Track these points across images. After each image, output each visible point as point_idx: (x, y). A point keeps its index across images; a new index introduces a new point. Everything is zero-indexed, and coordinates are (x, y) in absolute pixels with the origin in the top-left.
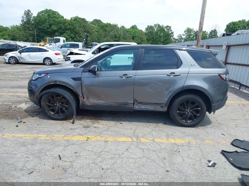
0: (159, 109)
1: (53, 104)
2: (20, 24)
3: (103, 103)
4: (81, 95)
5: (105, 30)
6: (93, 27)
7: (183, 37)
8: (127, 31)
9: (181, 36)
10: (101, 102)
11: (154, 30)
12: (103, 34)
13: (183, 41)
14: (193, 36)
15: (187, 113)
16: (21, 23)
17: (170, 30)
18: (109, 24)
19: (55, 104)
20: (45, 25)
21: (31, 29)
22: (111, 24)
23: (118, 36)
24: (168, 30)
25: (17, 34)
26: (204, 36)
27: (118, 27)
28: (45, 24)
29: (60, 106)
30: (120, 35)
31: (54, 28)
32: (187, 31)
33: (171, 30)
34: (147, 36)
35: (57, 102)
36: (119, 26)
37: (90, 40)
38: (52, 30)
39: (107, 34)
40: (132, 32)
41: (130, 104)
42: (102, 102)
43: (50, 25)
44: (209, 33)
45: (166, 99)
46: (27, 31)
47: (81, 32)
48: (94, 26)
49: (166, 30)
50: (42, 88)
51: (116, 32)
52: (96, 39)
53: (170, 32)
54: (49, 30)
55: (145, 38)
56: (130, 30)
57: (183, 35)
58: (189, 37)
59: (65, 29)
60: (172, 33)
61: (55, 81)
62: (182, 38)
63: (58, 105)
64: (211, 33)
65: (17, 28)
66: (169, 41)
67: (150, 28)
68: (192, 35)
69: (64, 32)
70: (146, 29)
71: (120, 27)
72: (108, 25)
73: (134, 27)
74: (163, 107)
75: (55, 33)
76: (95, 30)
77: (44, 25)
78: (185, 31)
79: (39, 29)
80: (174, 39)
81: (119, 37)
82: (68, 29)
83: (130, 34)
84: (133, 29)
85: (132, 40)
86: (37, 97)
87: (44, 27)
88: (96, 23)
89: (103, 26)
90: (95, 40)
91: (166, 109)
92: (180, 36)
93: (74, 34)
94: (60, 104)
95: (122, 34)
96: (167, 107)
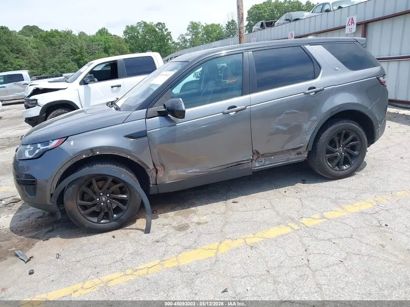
0: (294, 158)
1: (92, 199)
3: (198, 172)
4: (151, 167)
5: (52, 44)
6: (26, 41)
7: (188, 37)
8: (92, 40)
9: (184, 38)
10: (192, 171)
11: (138, 33)
12: (48, 52)
13: (188, 44)
14: (202, 34)
15: (339, 154)
17: (164, 30)
18: (56, 31)
19: (98, 199)
22: (59, 30)
23: (78, 51)
24: (162, 30)
26: (219, 32)
27: (73, 35)
29: (108, 201)
30: (81, 48)
32: (191, 28)
33: (167, 30)
34: (130, 44)
35: (101, 194)
36: (76, 33)
37: (26, 66)
39: (57, 49)
40: (101, 41)
41: (246, 162)
42: (194, 170)
44: (224, 26)
45: (308, 138)
48: (27, 38)
49: (157, 29)
50: (62, 171)
51: (73, 45)
53: (165, 33)
55: (126, 47)
56: (96, 38)
57: (187, 35)
58: (196, 37)
60: (169, 34)
61: (92, 150)
62: (185, 41)
63: (104, 199)
64: (228, 26)
66: (166, 47)
67: (130, 30)
68: (200, 32)
70: (125, 32)
71: (77, 35)
72: (54, 34)
73: (103, 32)
74: (301, 154)
76: (31, 46)
78: (188, 29)
80: (174, 43)
81: (81, 53)
83: (99, 45)
84: (101, 35)
85: (104, 54)
86: (52, 195)
88: (29, 33)
89: (46, 37)
91: (306, 156)
92: (182, 37)
94: (108, 195)
95: (85, 47)
96: (307, 153)
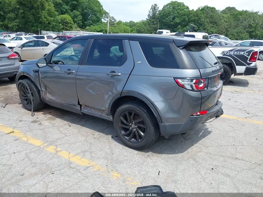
2: (146, 19)
5: (238, 19)
6: (223, 17)
12: (233, 25)
16: (148, 18)
20: (169, 19)
21: (155, 22)
23: (254, 25)
25: (142, 29)
28: (169, 17)
30: (257, 24)
31: (177, 20)
37: (216, 32)
38: (175, 23)
39: (240, 24)
43: (174, 18)
46: (151, 25)
47: (206, 23)
51: (252, 21)
52: (224, 31)
54: (172, 23)
59: (189, 21)
65: (143, 23)
69: (187, 25)
75: (177, 26)
76: (225, 21)
77: (167, 19)
79: (162, 22)
81: (255, 27)
82: (192, 21)
87: (168, 20)
89: (236, 15)
90: (222, 32)
93: (198, 26)
